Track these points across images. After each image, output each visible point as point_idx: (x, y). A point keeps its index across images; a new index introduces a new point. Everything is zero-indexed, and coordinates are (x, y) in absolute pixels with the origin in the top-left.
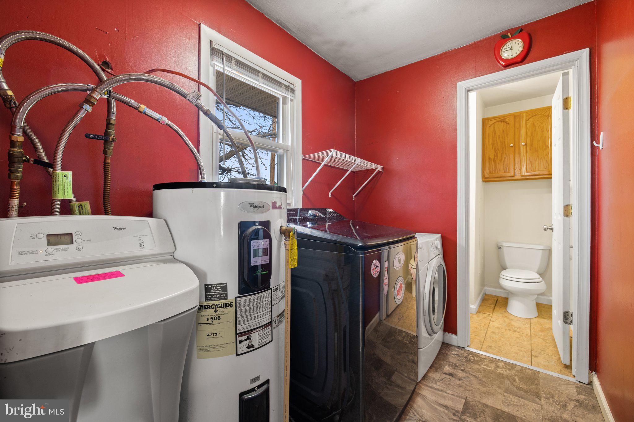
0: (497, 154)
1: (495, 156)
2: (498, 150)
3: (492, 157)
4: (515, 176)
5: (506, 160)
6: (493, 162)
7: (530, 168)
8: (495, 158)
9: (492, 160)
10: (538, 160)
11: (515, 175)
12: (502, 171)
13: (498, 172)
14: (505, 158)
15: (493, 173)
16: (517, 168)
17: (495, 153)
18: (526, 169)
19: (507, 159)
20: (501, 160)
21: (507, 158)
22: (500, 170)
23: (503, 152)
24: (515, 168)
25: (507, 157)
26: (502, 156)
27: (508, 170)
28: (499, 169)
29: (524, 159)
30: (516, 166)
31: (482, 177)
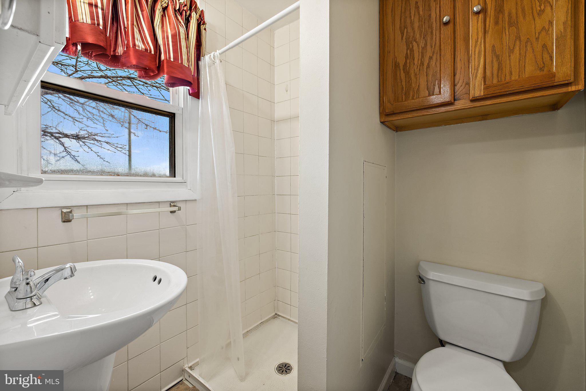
0: (412, 50)
1: (407, 57)
2: (415, 41)
3: (401, 61)
4: (456, 103)
5: (433, 63)
6: (402, 72)
7: (495, 72)
8: (408, 61)
9: (401, 68)
10: (517, 48)
11: (455, 100)
12: (424, 92)
13: (413, 96)
14: (431, 58)
15: (404, 100)
16: (461, 81)
17: (407, 50)
18: (485, 77)
19: (436, 59)
20: (422, 64)
21: (434, 57)
22: (418, 90)
23: (426, 44)
24: (456, 82)
25: (435, 55)
26: (423, 57)
27: (437, 90)
28: (415, 90)
29: (480, 52)
30: (457, 76)
31: (380, 113)
